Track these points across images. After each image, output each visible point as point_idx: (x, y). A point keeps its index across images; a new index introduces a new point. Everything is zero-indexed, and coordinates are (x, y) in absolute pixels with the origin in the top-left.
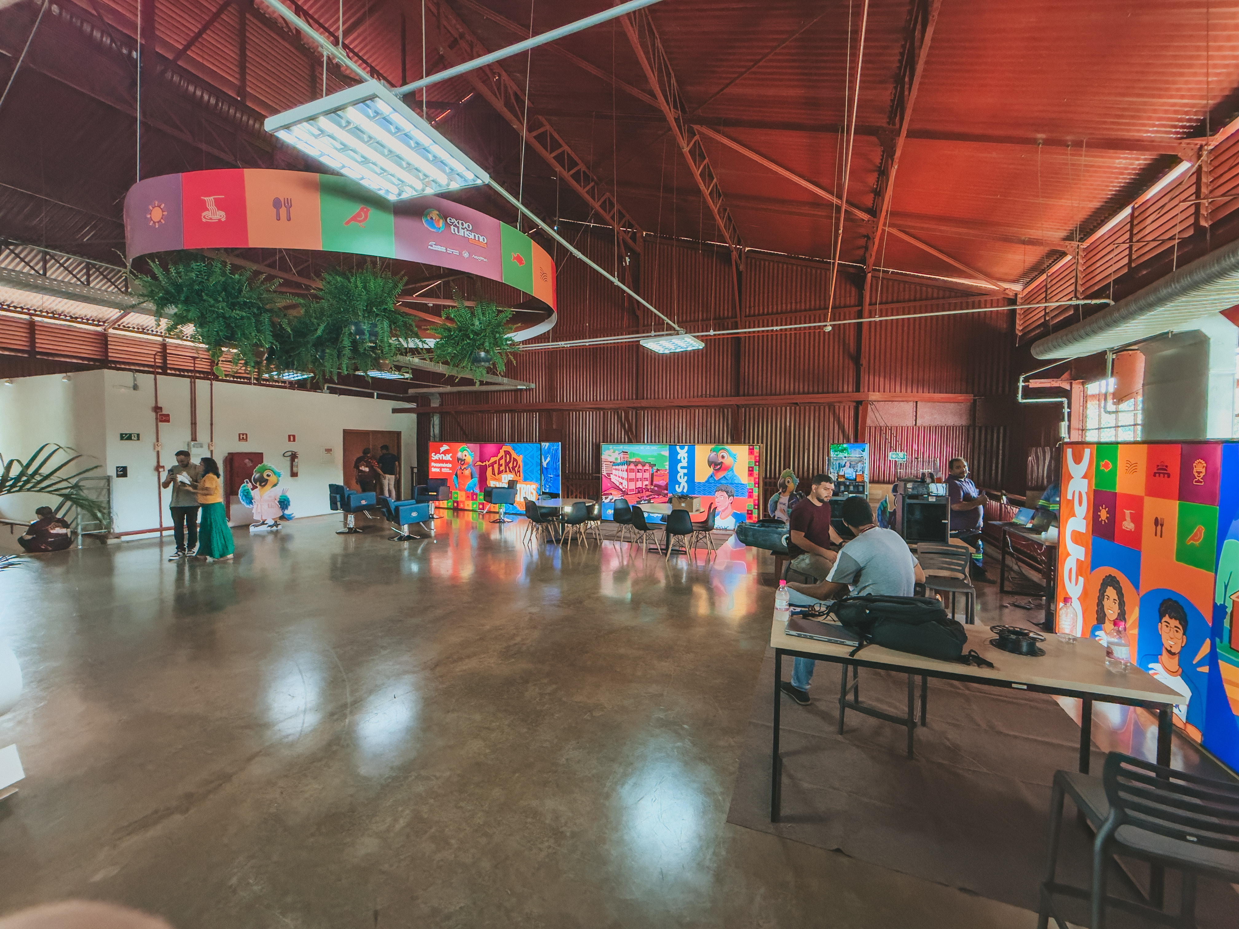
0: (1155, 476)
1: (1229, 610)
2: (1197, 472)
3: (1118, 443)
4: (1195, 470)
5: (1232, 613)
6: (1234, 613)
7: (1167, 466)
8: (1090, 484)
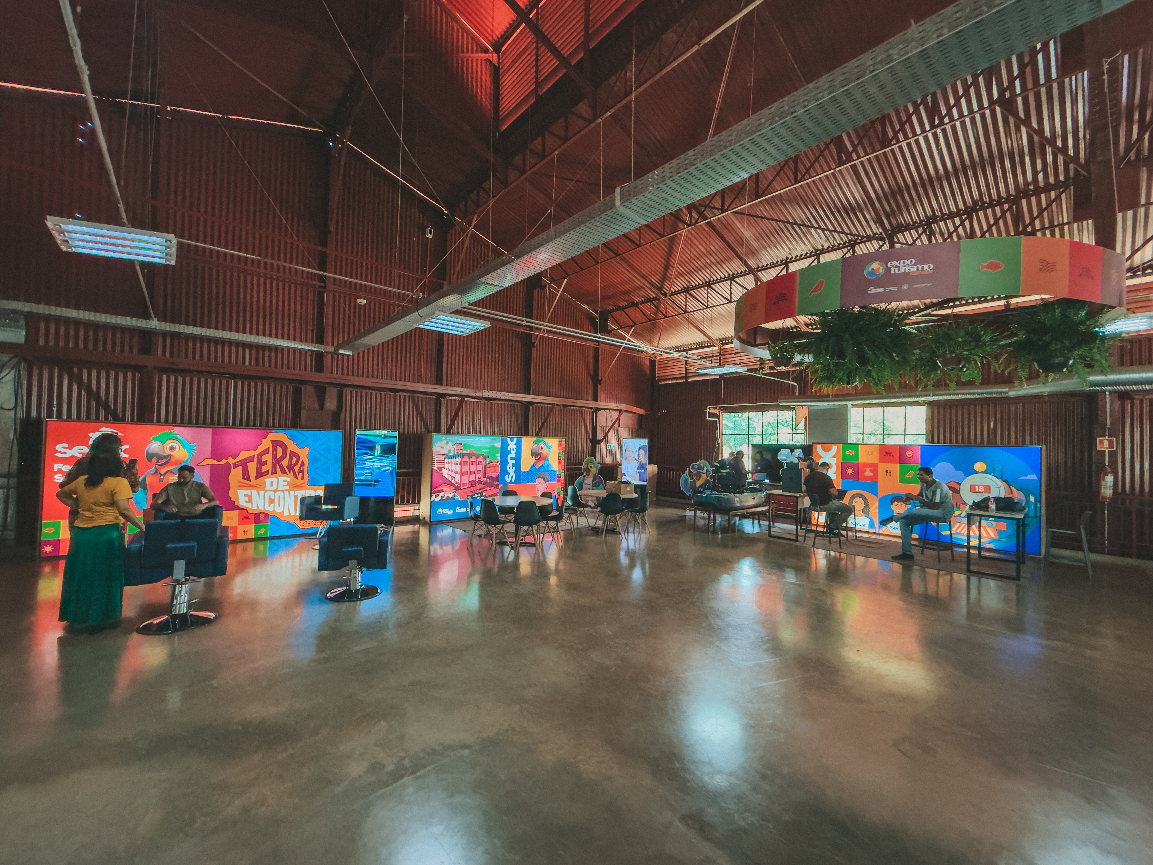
2: (908, 454)
8: (837, 460)
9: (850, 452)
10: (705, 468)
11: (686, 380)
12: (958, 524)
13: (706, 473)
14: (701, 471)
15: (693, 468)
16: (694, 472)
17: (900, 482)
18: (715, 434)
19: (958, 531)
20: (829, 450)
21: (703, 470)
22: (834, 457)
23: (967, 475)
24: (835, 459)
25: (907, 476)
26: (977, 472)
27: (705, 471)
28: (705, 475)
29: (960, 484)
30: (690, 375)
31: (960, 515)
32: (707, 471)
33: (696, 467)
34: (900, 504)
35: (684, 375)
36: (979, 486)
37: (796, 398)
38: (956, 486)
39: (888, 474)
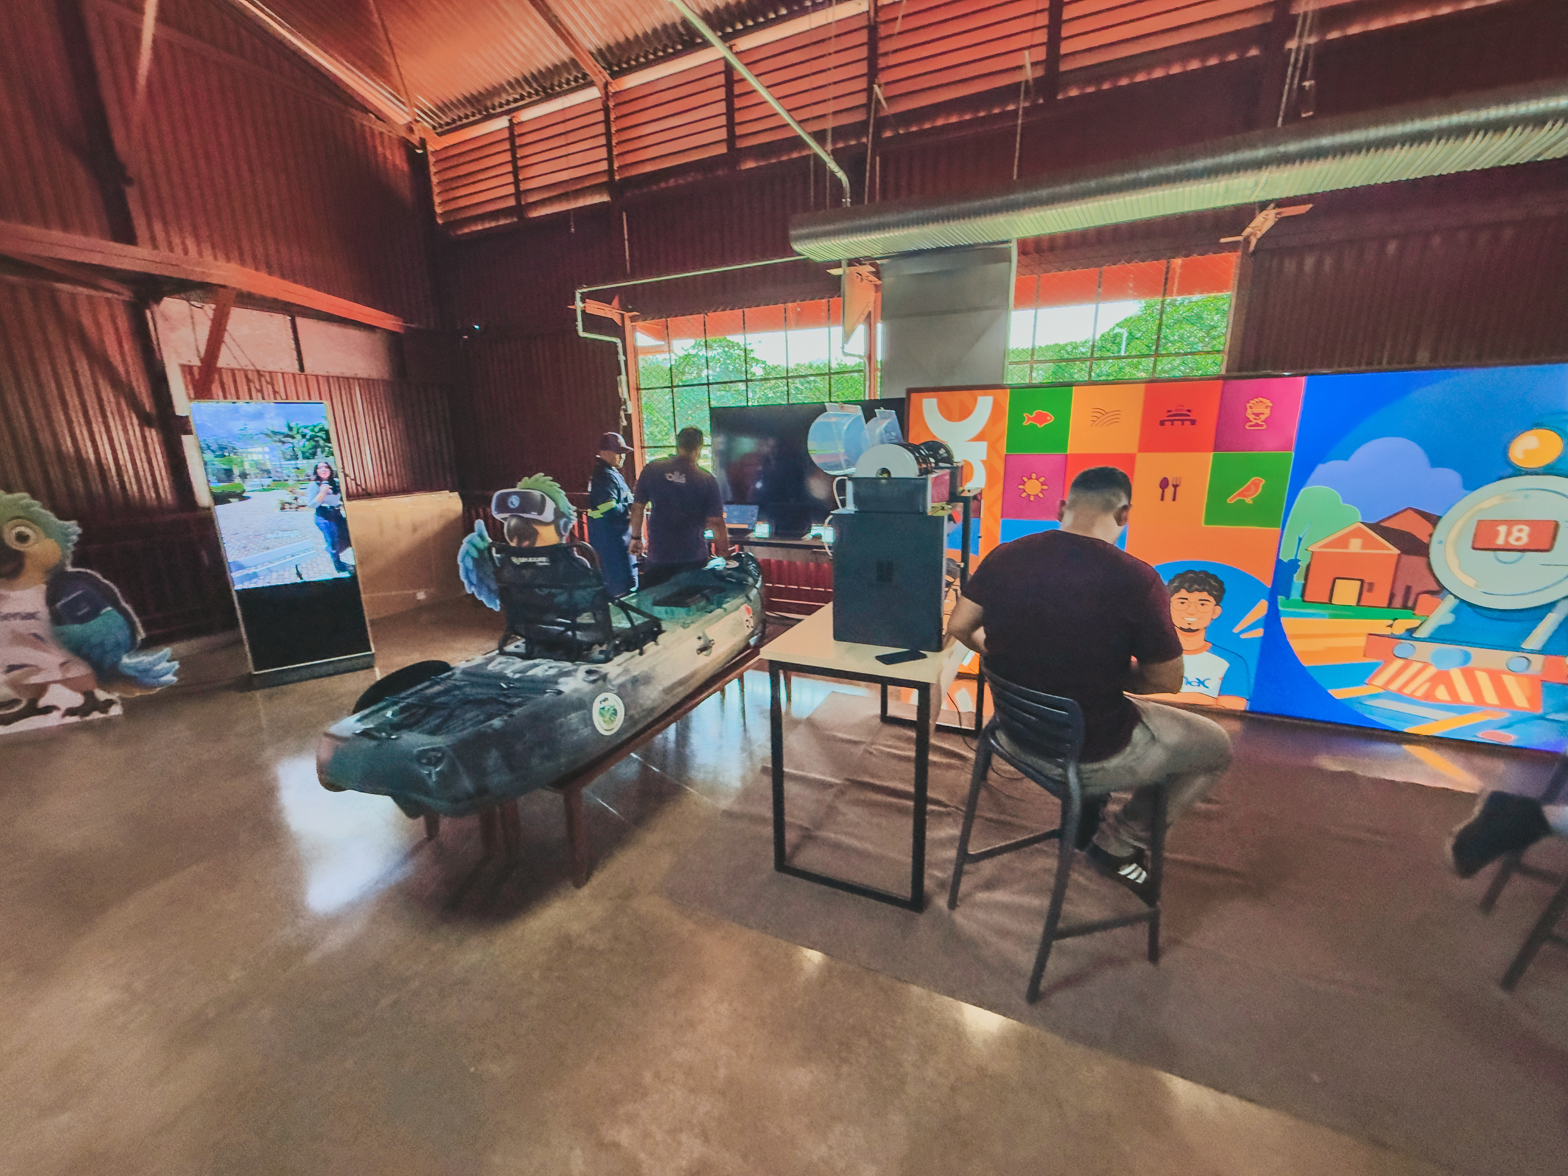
0: (1162, 423)
1: (1303, 565)
2: (1254, 414)
3: (1070, 385)
4: (1249, 411)
5: (1308, 567)
6: (1312, 568)
7: (1189, 411)
8: (992, 448)
9: (1041, 418)
10: (550, 506)
11: (521, 217)
12: (1399, 663)
13: (555, 523)
14: (533, 515)
15: (503, 506)
16: (510, 522)
17: (1206, 523)
18: (615, 386)
19: (1394, 687)
20: (964, 413)
21: (541, 512)
22: (979, 438)
23: (1472, 483)
24: (983, 445)
25: (1231, 500)
26: (1519, 472)
27: (548, 515)
28: (552, 528)
29: (1433, 520)
30: (532, 199)
31: (1411, 631)
32: (559, 514)
33: (515, 501)
34: (1196, 596)
35: (512, 202)
36: (1510, 523)
37: (849, 215)
38: (1417, 528)
39: (1169, 491)
